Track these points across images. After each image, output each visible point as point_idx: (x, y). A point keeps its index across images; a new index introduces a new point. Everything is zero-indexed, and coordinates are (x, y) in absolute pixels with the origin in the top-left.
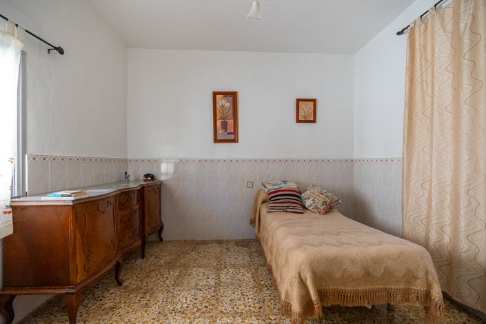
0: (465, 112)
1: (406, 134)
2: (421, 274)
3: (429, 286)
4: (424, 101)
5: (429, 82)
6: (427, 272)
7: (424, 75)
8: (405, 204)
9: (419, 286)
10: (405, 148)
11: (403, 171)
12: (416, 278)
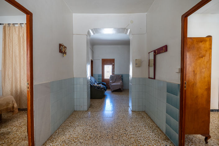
0: (22, 59)
1: (3, 62)
2: (11, 102)
3: (13, 105)
4: (9, 52)
5: (11, 46)
6: (13, 101)
7: (9, 44)
8: (3, 86)
9: (11, 106)
10: (3, 67)
11: (2, 75)
12: (10, 104)
